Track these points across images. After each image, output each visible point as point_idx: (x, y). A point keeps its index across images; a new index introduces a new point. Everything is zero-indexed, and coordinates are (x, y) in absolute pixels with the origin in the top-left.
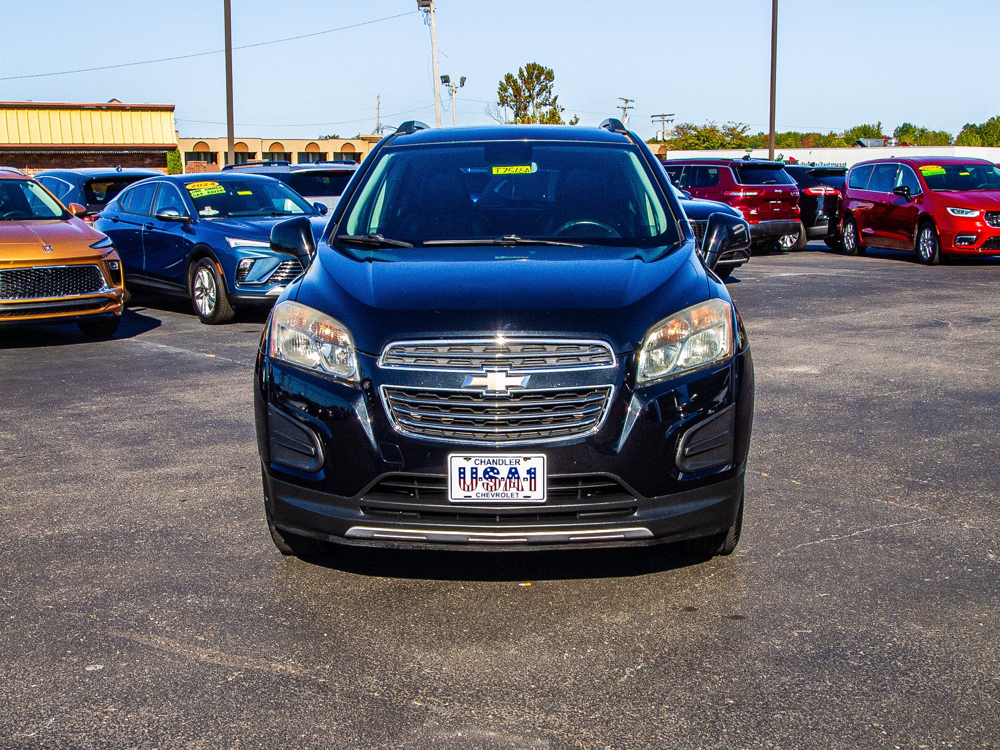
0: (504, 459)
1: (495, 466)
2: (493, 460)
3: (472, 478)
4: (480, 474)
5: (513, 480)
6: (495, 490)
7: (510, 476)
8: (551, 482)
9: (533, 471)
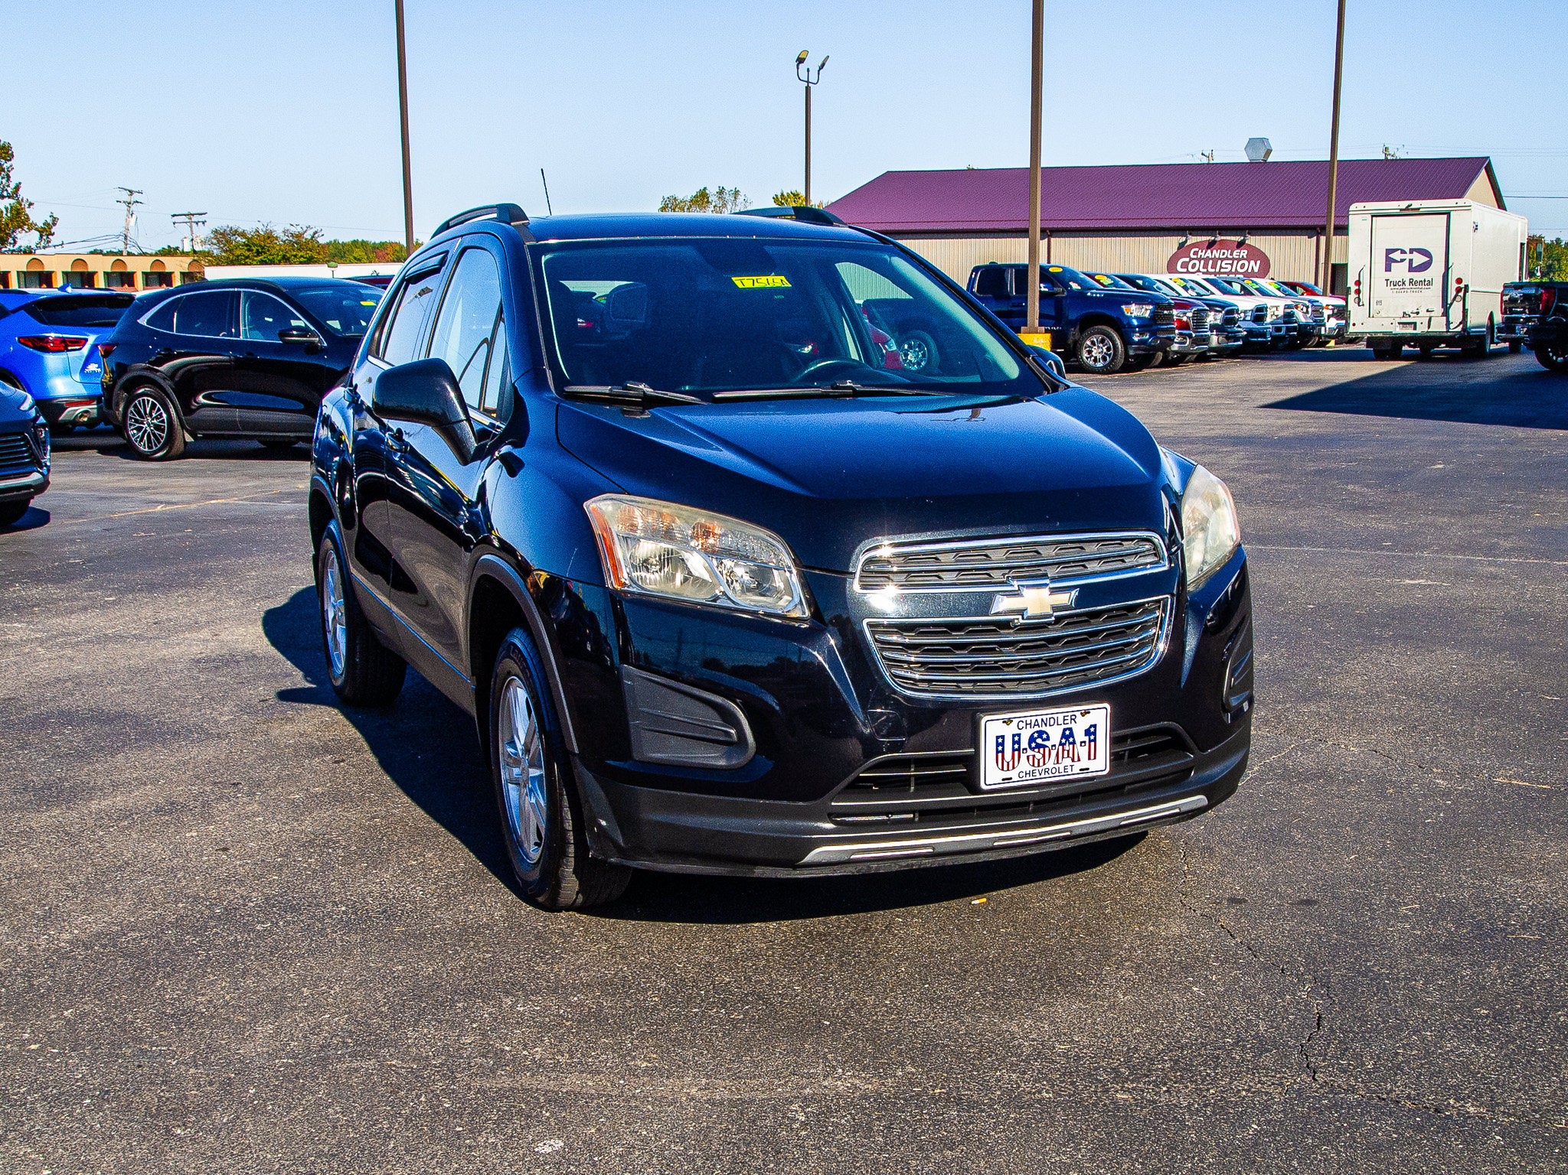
0: (1055, 716)
1: (1044, 728)
2: (1042, 720)
3: (1014, 750)
4: (1024, 744)
5: (1067, 747)
6: (1044, 764)
7: (1063, 741)
8: (1115, 741)
9: (1092, 730)
